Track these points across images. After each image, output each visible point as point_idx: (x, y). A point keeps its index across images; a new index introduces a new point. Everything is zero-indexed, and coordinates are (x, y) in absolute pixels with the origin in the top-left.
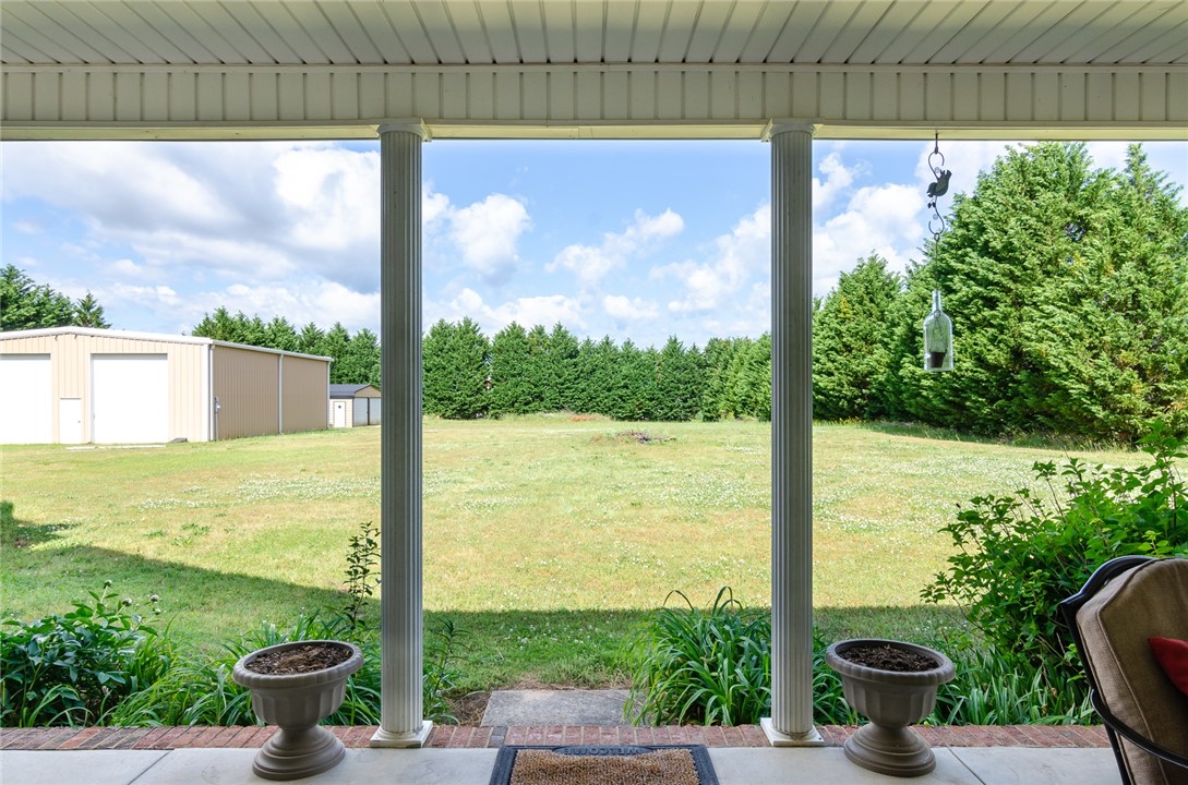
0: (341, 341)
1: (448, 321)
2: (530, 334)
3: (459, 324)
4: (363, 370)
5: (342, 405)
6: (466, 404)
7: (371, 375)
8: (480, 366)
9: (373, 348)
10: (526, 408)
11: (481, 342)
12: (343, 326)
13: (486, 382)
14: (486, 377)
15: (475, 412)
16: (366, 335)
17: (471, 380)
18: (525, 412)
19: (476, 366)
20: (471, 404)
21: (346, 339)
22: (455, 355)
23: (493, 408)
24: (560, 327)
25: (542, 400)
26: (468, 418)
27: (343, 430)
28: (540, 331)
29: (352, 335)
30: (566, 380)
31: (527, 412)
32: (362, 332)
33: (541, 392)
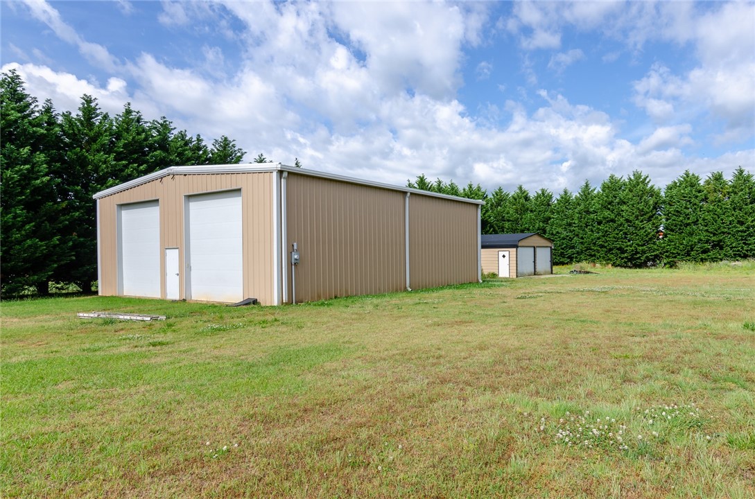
0: (523, 201)
1: (618, 176)
2: (707, 181)
3: (630, 179)
4: (541, 224)
5: (506, 254)
6: (638, 253)
7: (548, 229)
8: (652, 217)
9: (549, 205)
10: (704, 256)
11: (652, 193)
12: (524, 187)
13: (658, 232)
14: (657, 227)
15: (648, 259)
16: (543, 194)
17: (642, 231)
18: (702, 260)
19: (646, 217)
20: (644, 252)
21: (527, 198)
22: (624, 207)
23: (667, 257)
24: (741, 172)
25: (721, 248)
26: (640, 266)
27: (506, 280)
28: (718, 178)
29: (532, 195)
30: (748, 228)
31: (706, 260)
32: (540, 192)
33: (720, 241)
